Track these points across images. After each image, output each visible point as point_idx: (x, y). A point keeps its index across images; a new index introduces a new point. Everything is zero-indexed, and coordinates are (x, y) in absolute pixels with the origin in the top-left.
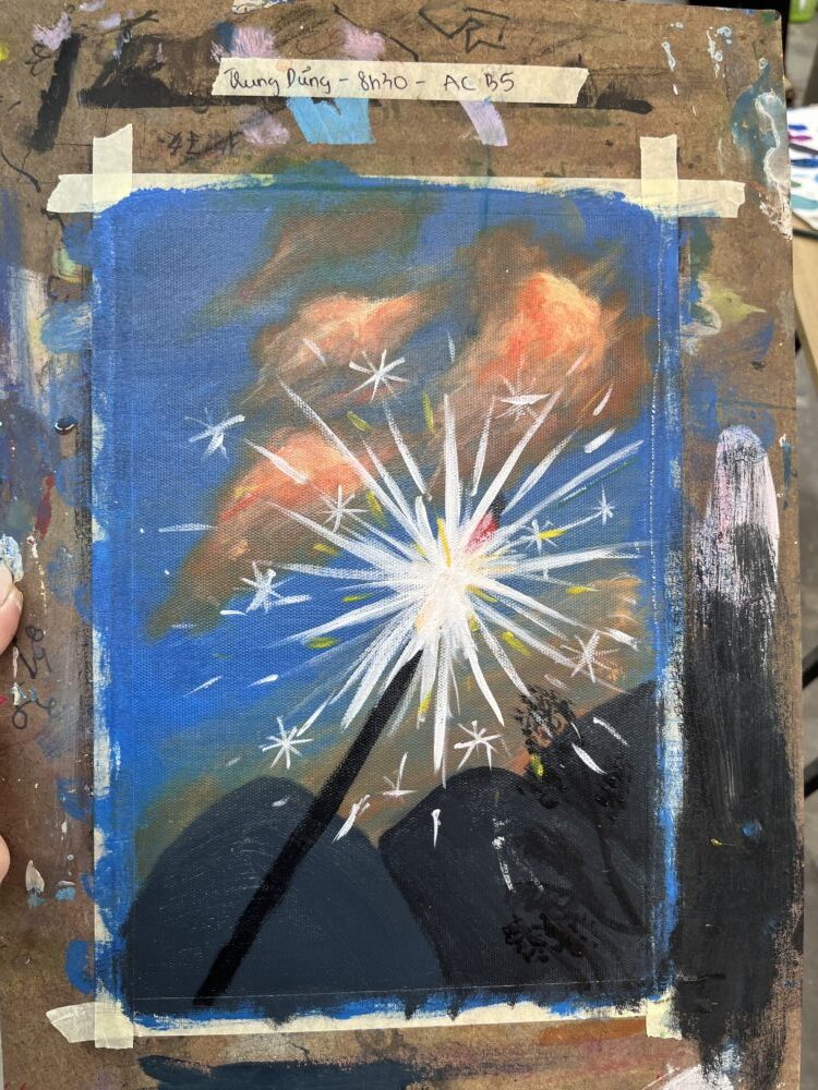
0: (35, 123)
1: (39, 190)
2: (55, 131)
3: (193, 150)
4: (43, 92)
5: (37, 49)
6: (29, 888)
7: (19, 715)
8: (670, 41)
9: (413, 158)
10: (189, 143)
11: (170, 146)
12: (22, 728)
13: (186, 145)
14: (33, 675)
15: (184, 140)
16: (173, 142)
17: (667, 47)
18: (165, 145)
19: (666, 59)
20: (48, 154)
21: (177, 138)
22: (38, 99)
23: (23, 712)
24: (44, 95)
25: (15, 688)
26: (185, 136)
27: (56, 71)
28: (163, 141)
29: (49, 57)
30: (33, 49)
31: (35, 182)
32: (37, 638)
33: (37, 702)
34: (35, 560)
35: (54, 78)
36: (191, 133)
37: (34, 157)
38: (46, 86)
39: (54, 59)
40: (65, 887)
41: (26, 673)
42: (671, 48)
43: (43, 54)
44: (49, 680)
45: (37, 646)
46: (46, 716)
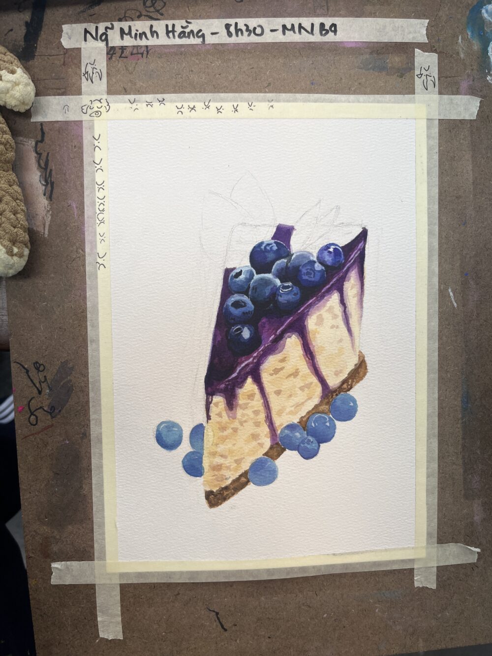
0: (22, 43)
2: (36, 48)
3: (123, 55)
7: (33, 417)
12: (34, 425)
14: (40, 392)
22: (23, 27)
24: (27, 24)
27: (34, 8)
32: (42, 368)
35: (33, 14)
38: (28, 19)
41: (35, 391)
44: (50, 395)
45: (41, 375)
46: (49, 417)
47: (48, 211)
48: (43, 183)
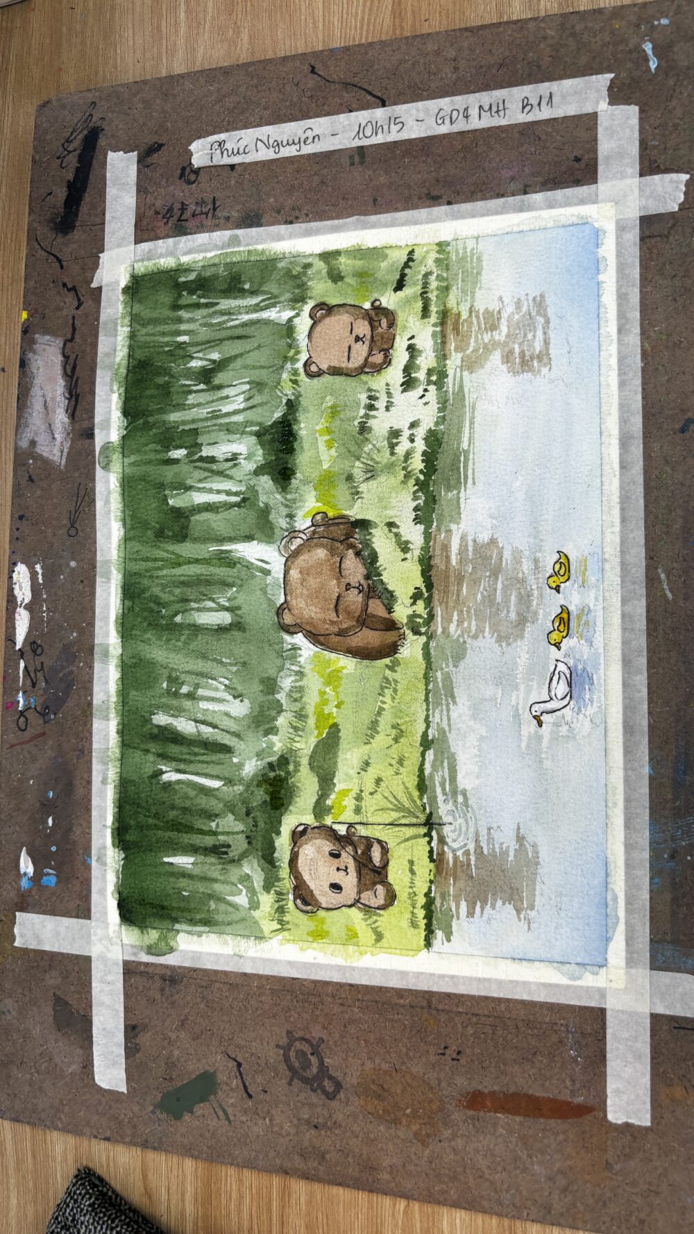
0: (62, 210)
1: (62, 267)
2: (77, 215)
3: (183, 218)
4: (69, 181)
5: (66, 145)
6: (22, 871)
7: (22, 719)
8: (651, 41)
9: (375, 200)
10: (179, 212)
11: (164, 217)
12: (24, 730)
13: (177, 213)
14: (34, 685)
15: (175, 210)
16: (167, 213)
17: (648, 47)
18: (160, 216)
19: (647, 60)
20: (70, 236)
21: (171, 210)
22: (65, 189)
23: (25, 717)
24: (70, 185)
25: (21, 695)
26: (177, 206)
27: (79, 162)
28: (159, 213)
29: (75, 150)
30: (63, 145)
31: (59, 261)
32: (39, 651)
33: (35, 708)
34: (41, 584)
35: (77, 169)
36: (183, 204)
37: (60, 239)
38: (71, 176)
39: (78, 152)
40: (48, 874)
41: (29, 682)
42: (653, 48)
43: (70, 148)
44: (45, 690)
45: (38, 660)
46: (41, 722)
47: (68, 434)
48: (67, 395)
